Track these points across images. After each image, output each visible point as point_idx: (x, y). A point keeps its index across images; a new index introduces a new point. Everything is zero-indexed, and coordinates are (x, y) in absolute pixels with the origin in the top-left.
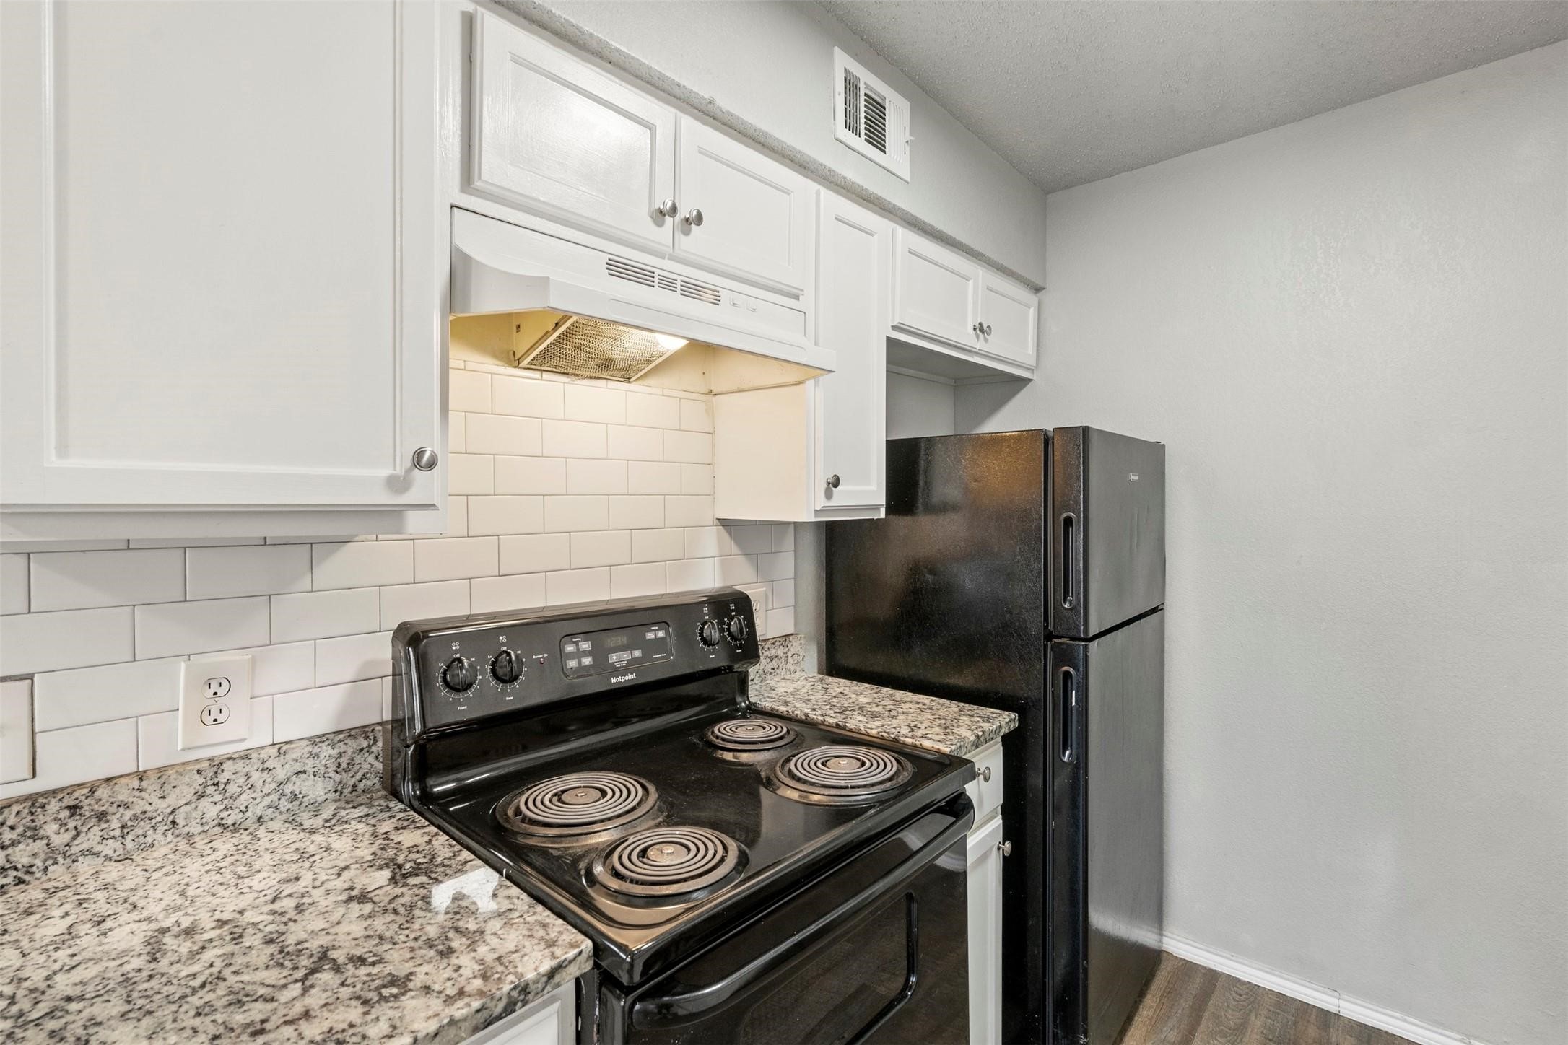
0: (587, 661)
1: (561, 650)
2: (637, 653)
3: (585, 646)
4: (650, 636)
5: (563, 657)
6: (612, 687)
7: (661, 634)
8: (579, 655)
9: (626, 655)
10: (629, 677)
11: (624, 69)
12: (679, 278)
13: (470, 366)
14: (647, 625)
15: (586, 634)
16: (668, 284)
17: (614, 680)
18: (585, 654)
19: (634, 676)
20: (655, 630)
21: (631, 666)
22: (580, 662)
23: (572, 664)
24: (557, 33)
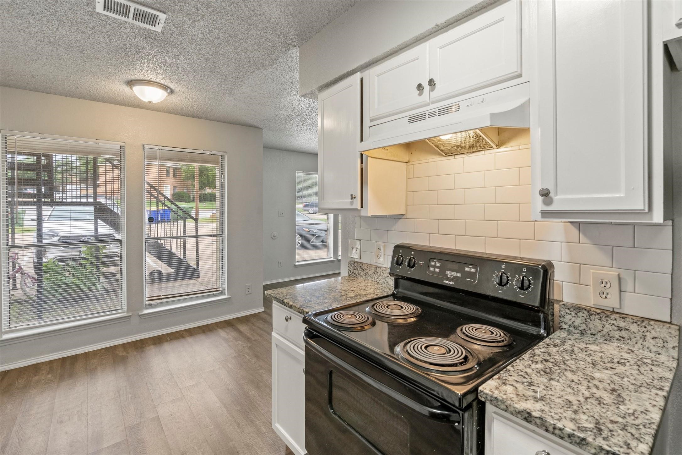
0: (437, 270)
1: (429, 263)
2: (459, 275)
3: (438, 264)
4: (467, 269)
5: (429, 266)
6: (443, 284)
7: (473, 270)
8: (435, 267)
9: (454, 274)
10: (451, 283)
11: (402, 49)
12: (437, 109)
13: (430, 160)
14: (468, 264)
15: (439, 260)
16: (432, 115)
17: (445, 281)
18: (438, 267)
19: (454, 283)
20: (470, 268)
21: (455, 279)
22: (434, 270)
23: (432, 269)
24: (390, 55)
